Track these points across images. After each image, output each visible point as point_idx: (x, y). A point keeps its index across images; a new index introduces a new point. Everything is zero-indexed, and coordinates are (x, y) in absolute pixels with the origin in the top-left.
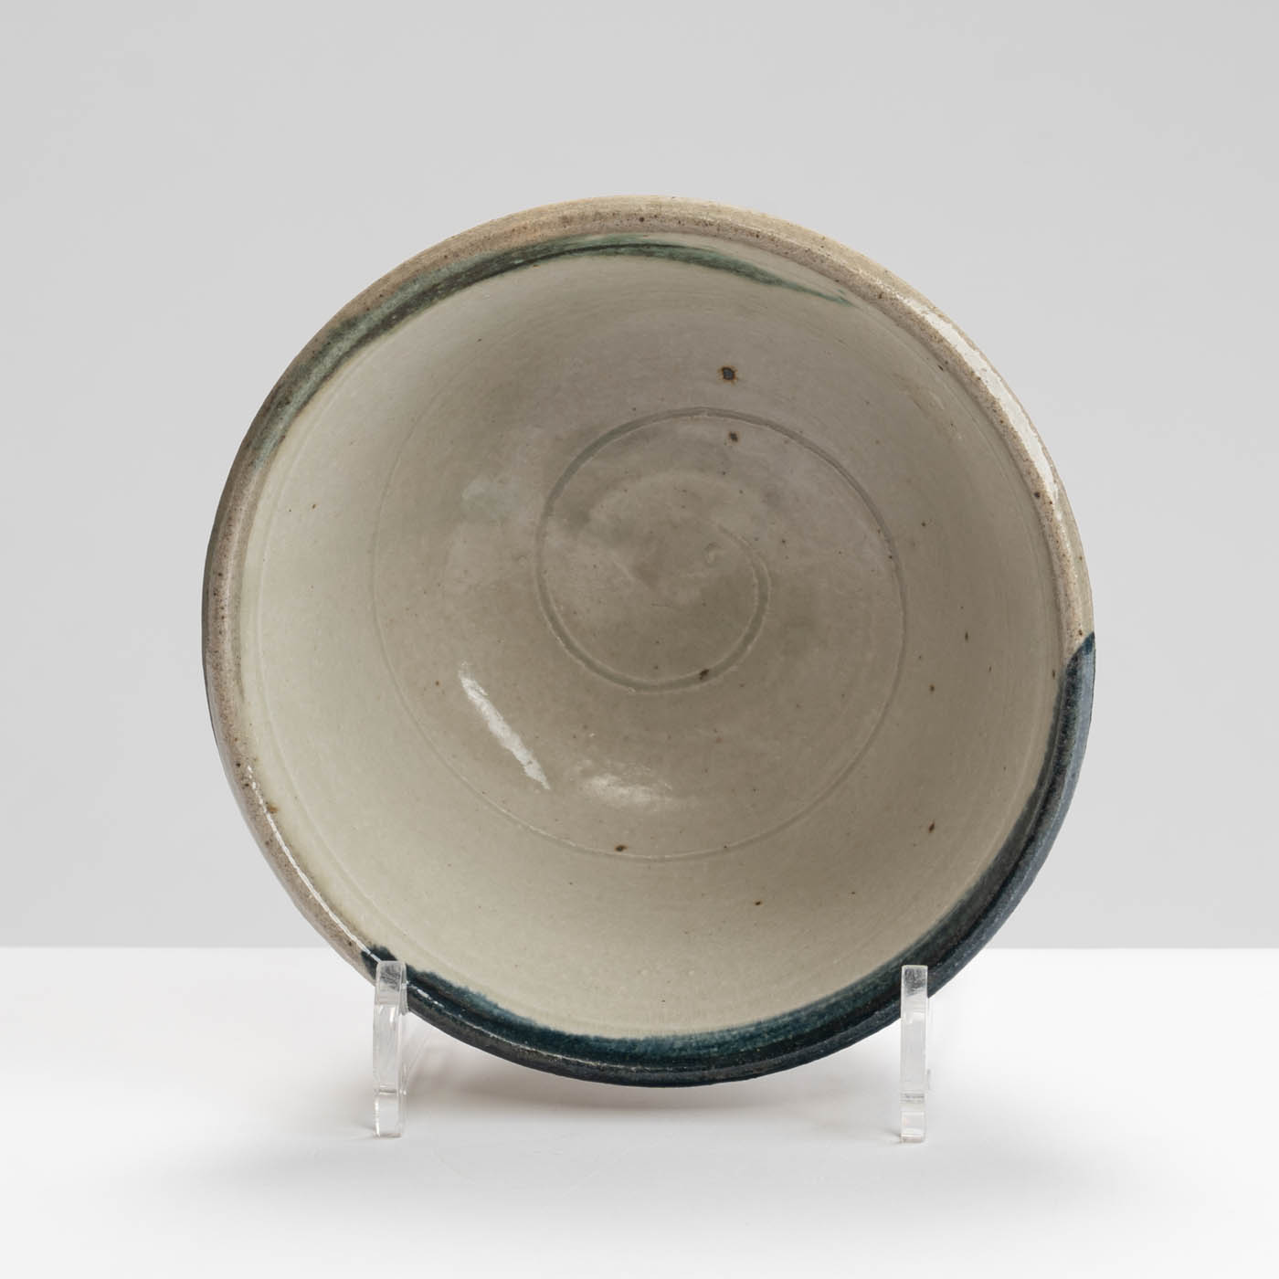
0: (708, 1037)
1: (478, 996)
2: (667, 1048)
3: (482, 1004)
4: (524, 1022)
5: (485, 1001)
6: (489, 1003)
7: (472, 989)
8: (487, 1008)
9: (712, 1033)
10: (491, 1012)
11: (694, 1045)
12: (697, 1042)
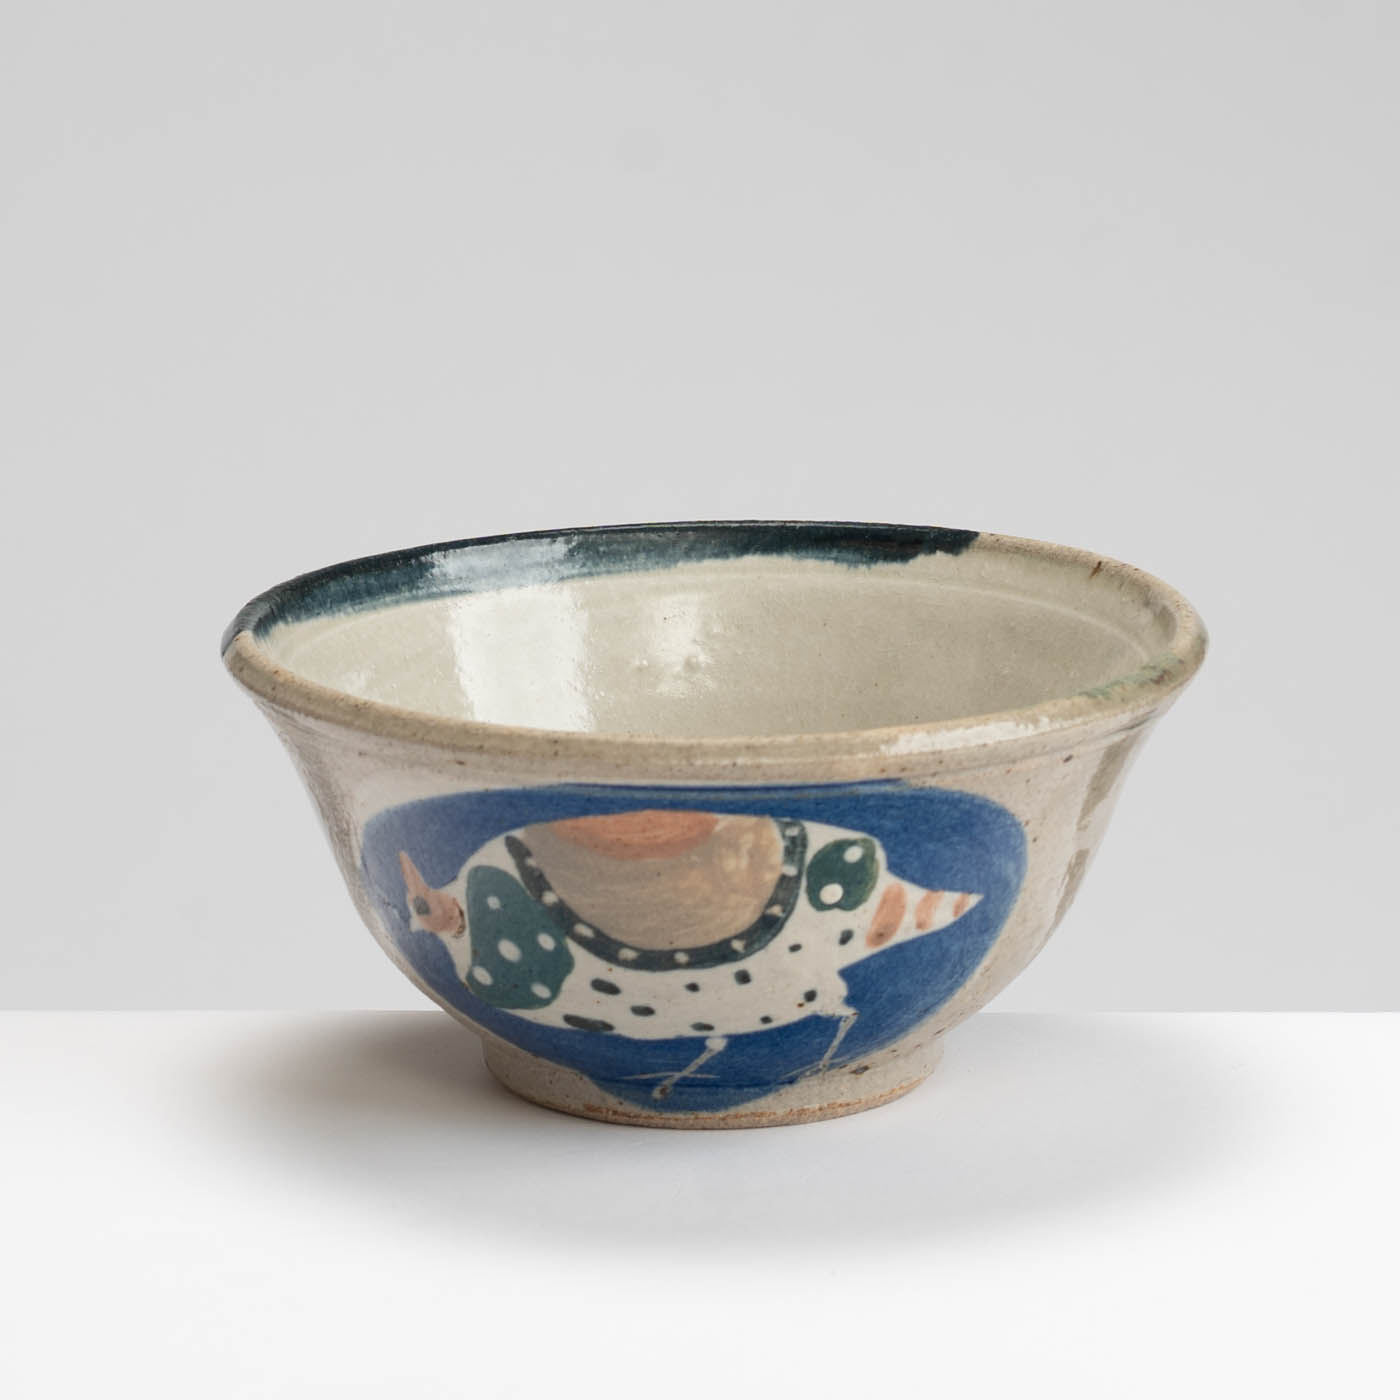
0: (612, 567)
1: (855, 563)
2: (653, 553)
3: (850, 556)
4: (803, 553)
5: (847, 561)
6: (844, 560)
7: (863, 568)
8: (844, 554)
9: (609, 572)
10: (839, 552)
11: (625, 557)
12: (621, 560)
